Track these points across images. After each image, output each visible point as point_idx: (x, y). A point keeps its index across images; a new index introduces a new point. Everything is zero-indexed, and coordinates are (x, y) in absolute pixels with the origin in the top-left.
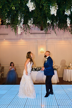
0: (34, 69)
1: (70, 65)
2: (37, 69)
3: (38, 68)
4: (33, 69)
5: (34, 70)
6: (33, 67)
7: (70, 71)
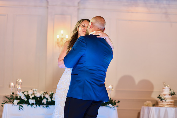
0: (33, 99)
1: (164, 93)
2: (44, 97)
3: (47, 96)
4: (28, 97)
5: (33, 101)
6: (30, 92)
7: (162, 114)
